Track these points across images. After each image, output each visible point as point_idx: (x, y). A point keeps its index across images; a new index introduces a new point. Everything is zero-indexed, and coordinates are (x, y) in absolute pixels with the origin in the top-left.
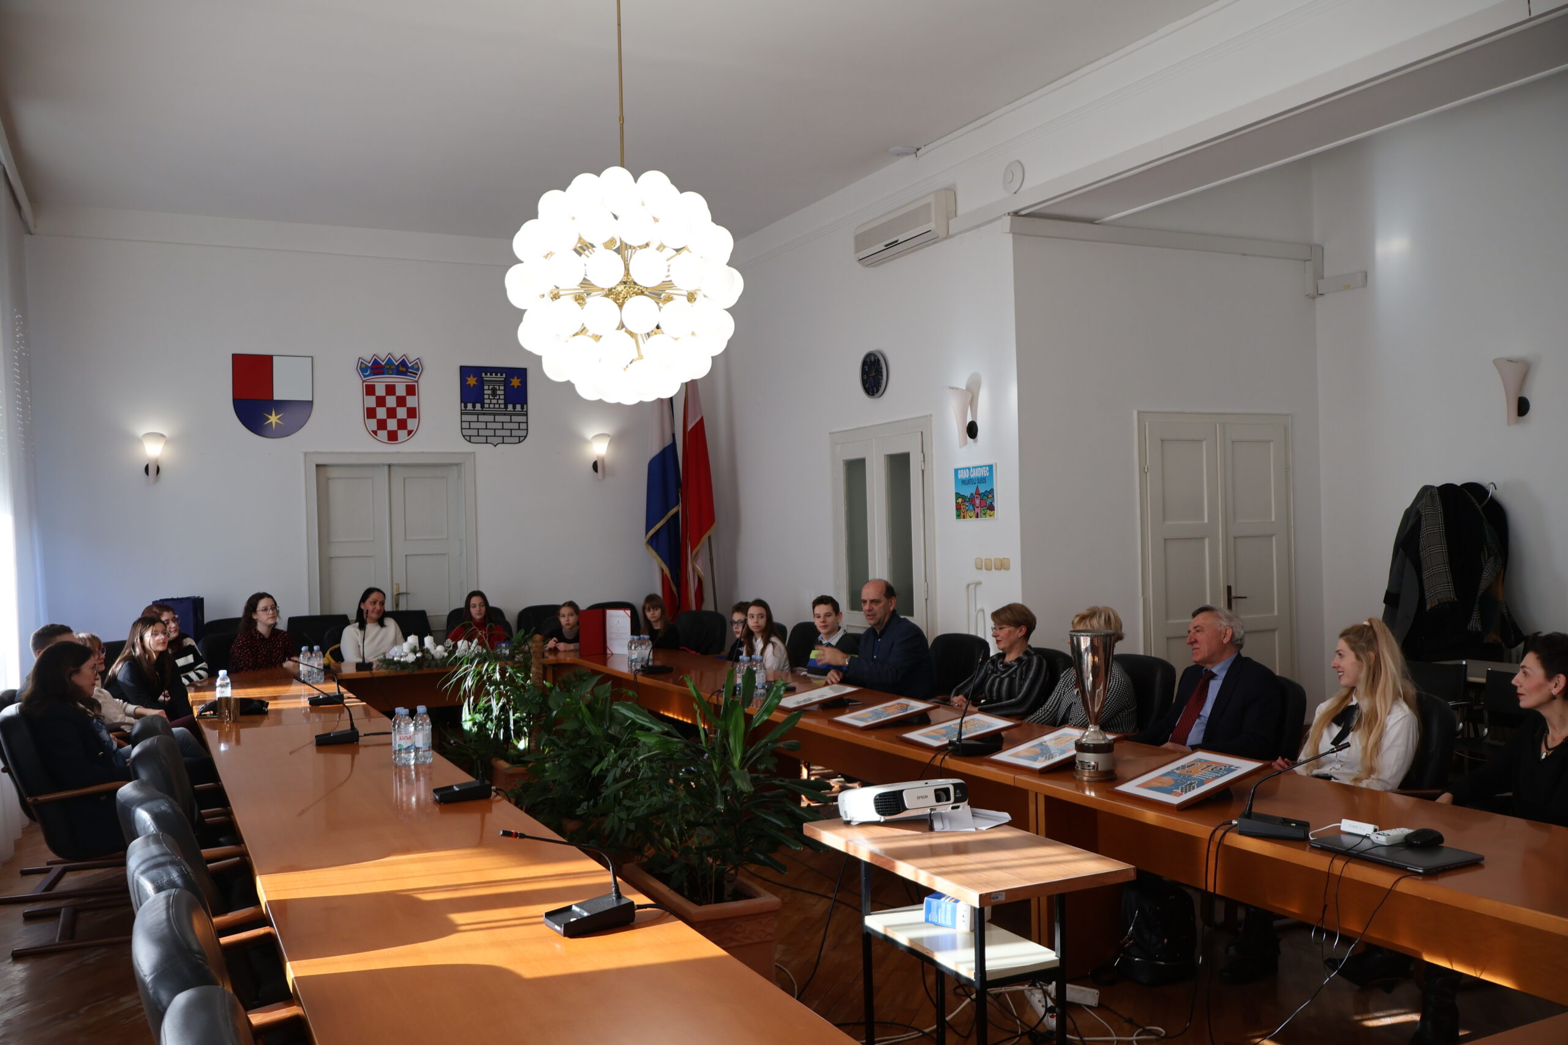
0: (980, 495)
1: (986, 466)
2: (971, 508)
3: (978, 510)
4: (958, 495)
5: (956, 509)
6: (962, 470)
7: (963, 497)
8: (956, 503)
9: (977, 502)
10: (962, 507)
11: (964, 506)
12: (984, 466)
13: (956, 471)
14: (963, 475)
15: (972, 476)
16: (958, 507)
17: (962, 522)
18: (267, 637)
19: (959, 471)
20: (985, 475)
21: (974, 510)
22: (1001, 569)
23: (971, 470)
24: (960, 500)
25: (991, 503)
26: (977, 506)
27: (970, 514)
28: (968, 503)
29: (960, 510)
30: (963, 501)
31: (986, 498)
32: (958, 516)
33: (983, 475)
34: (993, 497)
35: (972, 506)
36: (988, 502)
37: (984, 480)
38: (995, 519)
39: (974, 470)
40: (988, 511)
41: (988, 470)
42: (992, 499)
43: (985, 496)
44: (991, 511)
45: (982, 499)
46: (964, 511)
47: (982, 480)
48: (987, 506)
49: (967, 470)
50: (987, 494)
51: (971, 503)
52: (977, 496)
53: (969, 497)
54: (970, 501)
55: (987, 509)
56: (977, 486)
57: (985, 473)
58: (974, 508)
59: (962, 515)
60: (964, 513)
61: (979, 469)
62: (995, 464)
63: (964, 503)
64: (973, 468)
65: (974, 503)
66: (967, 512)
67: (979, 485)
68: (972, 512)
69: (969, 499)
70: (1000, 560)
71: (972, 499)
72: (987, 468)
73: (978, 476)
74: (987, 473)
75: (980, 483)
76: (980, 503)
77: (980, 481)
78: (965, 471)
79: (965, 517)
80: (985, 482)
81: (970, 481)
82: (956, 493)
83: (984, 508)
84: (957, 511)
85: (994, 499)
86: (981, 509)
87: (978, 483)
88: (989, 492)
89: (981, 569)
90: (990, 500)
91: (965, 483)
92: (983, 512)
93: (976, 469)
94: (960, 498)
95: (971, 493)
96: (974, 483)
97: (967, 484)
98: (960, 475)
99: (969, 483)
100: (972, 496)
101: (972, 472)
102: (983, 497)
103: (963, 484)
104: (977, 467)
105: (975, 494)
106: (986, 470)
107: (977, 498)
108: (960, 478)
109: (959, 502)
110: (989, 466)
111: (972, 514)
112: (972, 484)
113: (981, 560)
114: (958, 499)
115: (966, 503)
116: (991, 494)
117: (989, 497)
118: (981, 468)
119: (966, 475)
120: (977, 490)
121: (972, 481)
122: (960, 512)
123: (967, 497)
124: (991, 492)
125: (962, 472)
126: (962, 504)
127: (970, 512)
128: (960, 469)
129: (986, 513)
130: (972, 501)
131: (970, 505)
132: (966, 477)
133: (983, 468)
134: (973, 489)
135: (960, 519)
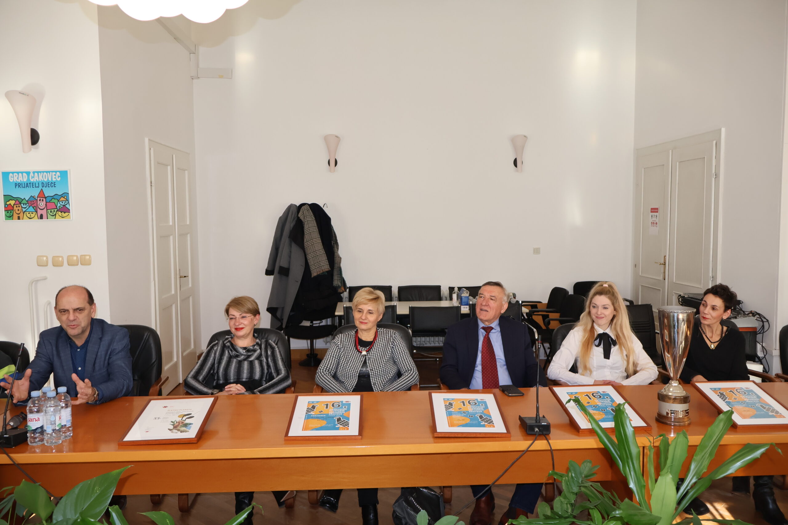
0: (45, 198)
1: (56, 172)
2: (31, 209)
3: (44, 212)
4: (7, 198)
5: (5, 211)
6: (15, 174)
7: (19, 201)
8: (5, 204)
9: (42, 204)
10: (15, 208)
11: (20, 208)
12: (52, 172)
13: (6, 175)
14: (13, 179)
15: (32, 180)
16: (9, 209)
17: (14, 223)
19: (11, 175)
20: (54, 180)
21: (37, 212)
22: (78, 265)
23: (32, 174)
24: (12, 202)
25: (64, 206)
26: (42, 208)
27: (29, 215)
28: (26, 205)
29: (12, 211)
30: (17, 202)
31: (56, 201)
32: (10, 217)
33: (50, 179)
34: (67, 200)
35: (33, 208)
36: (60, 205)
37: (52, 185)
38: (71, 220)
39: (36, 174)
40: (60, 213)
41: (59, 175)
42: (66, 202)
43: (55, 199)
44: (63, 213)
45: (50, 202)
46: (18, 212)
47: (48, 185)
48: (57, 208)
49: (24, 174)
50: (58, 198)
51: (30, 205)
52: (41, 199)
53: (27, 200)
54: (28, 203)
55: (57, 211)
56: (42, 189)
57: (55, 178)
58: (35, 210)
59: (16, 216)
60: (19, 214)
61: (45, 173)
62: (70, 170)
63: (20, 205)
64: (34, 173)
65: (35, 205)
66: (24, 213)
67: (44, 189)
68: (32, 213)
69: (27, 201)
70: (77, 256)
71: (33, 202)
72: (58, 174)
73: (43, 180)
74: (58, 178)
75: (46, 187)
76: (46, 205)
77: (45, 185)
78: (20, 174)
79: (21, 217)
80: (55, 187)
81: (29, 185)
82: (4, 195)
83: (53, 210)
84: (8, 212)
85: (68, 203)
86: (48, 211)
87: (43, 187)
88: (61, 196)
89: (47, 266)
90: (62, 203)
91: (21, 186)
92: (51, 214)
93: (40, 174)
94: (12, 200)
95: (31, 196)
96: (36, 187)
97: (24, 188)
98: (12, 178)
99: (27, 186)
100: (32, 199)
101: (33, 176)
102: (51, 200)
103: (17, 187)
104: (41, 172)
105: (37, 197)
106: (55, 175)
107: (40, 200)
108: (11, 181)
109: (10, 204)
110: (60, 172)
111: (32, 215)
112: (33, 187)
113: (47, 258)
114: (9, 201)
115: (22, 205)
116: (64, 198)
117: (60, 200)
118: (48, 173)
119: (23, 179)
120: (42, 194)
121: (33, 185)
122: (11, 214)
123: (23, 200)
124: (63, 196)
125: (16, 176)
126: (15, 206)
127: (29, 213)
128: (13, 173)
129: (57, 214)
130: (32, 203)
131: (28, 207)
132: (22, 181)
133: (51, 173)
134: (35, 192)
135: (13, 220)
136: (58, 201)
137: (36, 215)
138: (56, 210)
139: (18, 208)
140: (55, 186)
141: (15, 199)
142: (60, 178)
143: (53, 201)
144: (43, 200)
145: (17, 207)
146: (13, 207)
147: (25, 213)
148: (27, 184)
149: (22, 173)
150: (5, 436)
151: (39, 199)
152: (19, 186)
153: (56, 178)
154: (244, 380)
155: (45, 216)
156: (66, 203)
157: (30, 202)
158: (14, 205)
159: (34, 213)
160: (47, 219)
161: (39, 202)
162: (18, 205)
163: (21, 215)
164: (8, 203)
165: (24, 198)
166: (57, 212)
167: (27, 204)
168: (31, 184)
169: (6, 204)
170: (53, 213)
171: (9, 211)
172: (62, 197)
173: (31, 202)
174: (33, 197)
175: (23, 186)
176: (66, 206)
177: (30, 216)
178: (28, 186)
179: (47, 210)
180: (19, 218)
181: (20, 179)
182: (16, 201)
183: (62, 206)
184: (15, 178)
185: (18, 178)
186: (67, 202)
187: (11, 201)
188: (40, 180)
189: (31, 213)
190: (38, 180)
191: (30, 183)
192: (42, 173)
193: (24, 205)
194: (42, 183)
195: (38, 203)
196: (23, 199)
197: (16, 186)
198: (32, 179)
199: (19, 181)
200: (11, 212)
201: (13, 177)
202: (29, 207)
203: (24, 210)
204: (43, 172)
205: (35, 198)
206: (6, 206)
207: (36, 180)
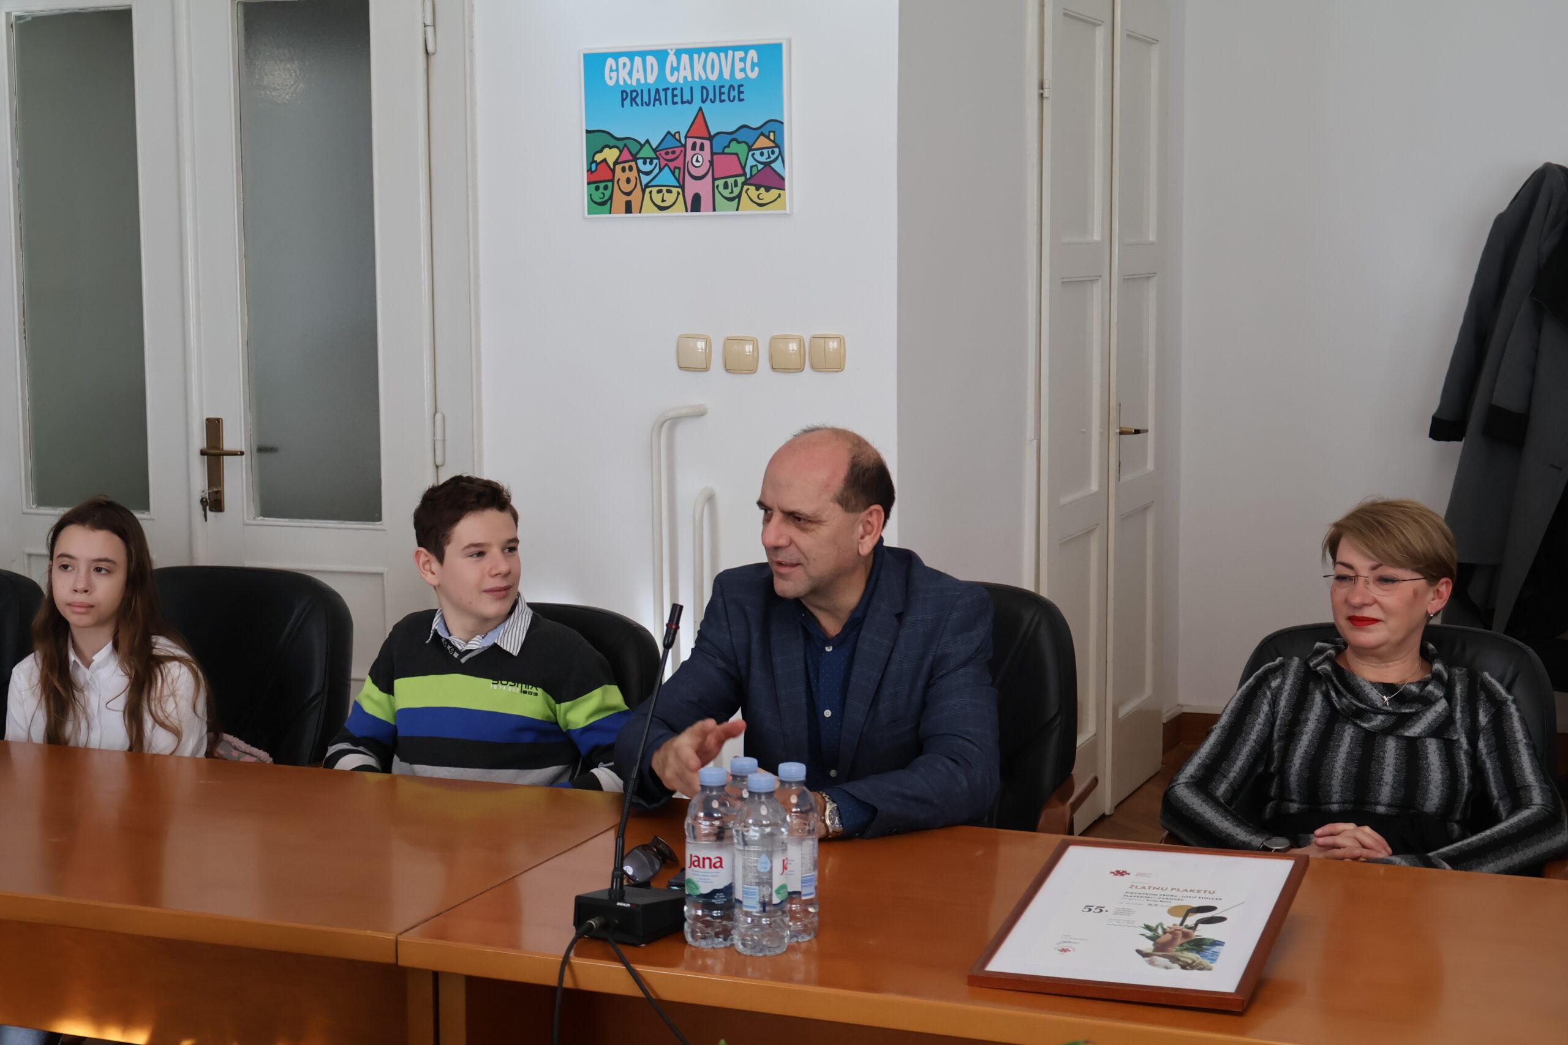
0: (711, 138)
1: (746, 49)
2: (666, 177)
3: (703, 188)
4: (597, 139)
5: (589, 183)
6: (622, 60)
7: (630, 150)
8: (591, 161)
9: (699, 161)
10: (618, 173)
11: (633, 175)
12: (735, 48)
13: (594, 63)
14: (616, 76)
15: (672, 79)
16: (600, 178)
17: (615, 224)
19: (610, 62)
20: (739, 76)
21: (682, 187)
23: (672, 59)
24: (611, 155)
25: (767, 165)
26: (697, 173)
27: (658, 198)
28: (651, 163)
29: (610, 184)
30: (626, 156)
31: (741, 149)
32: (601, 203)
33: (727, 76)
34: (777, 146)
35: (673, 173)
36: (755, 163)
37: (732, 93)
38: (787, 214)
39: (685, 58)
40: (752, 188)
41: (756, 60)
42: (773, 152)
43: (739, 142)
44: (762, 190)
45: (723, 153)
46: (627, 188)
47: (721, 93)
48: (744, 174)
49: (650, 59)
50: (749, 136)
51: (663, 163)
52: (699, 142)
53: (654, 147)
54: (657, 158)
55: (744, 184)
56: (700, 109)
57: (743, 70)
58: (678, 180)
59: (619, 200)
60: (629, 194)
61: (712, 55)
62: (790, 41)
63: (633, 164)
64: (679, 53)
65: (679, 163)
66: (644, 192)
67: (707, 108)
68: (669, 191)
69: (655, 151)
70: (800, 341)
71: (674, 152)
72: (753, 54)
73: (704, 77)
74: (752, 70)
75: (713, 101)
76: (711, 163)
77: (711, 96)
78: (638, 60)
79: (635, 206)
80: (741, 100)
81: (662, 94)
82: (588, 132)
83: (731, 181)
84: (597, 188)
85: (781, 154)
86: (717, 183)
87: (703, 102)
88: (759, 132)
89: (706, 369)
90: (762, 154)
91: (638, 100)
92: (726, 193)
93: (696, 56)
94: (610, 148)
95: (669, 133)
96: (683, 102)
97: (648, 105)
98: (614, 74)
99: (655, 100)
100: (670, 143)
101: (675, 65)
102: (728, 146)
103: (627, 102)
104: (699, 51)
105: (686, 137)
106: (743, 60)
107: (694, 147)
108: (611, 83)
109: (605, 160)
110: (758, 48)
111: (670, 198)
112: (674, 103)
113: (708, 345)
114: (601, 151)
115: (640, 162)
116: (768, 137)
117: (754, 147)
118: (722, 55)
119: (645, 76)
120: (699, 124)
121: (674, 96)
122: (608, 193)
123: (642, 146)
124: (765, 130)
125: (625, 65)
126: (619, 167)
127: (659, 191)
128: (616, 56)
129: (744, 195)
130: (670, 157)
131: (657, 170)
132: (642, 81)
133: (730, 53)
134: (679, 120)
135: (610, 213)
136: (750, 149)
137: (681, 196)
138: (741, 180)
139: (628, 174)
140: (742, 96)
141: (621, 144)
142: (757, 69)
143: (734, 147)
144: (702, 148)
145: (624, 169)
146: (613, 171)
147: (648, 190)
148: (657, 91)
149: (643, 54)
150: (619, 904)
151: (690, 141)
152: (633, 100)
153: (745, 70)
154: (1381, 809)
155: (706, 201)
156: (773, 157)
157: (663, 153)
158: (616, 163)
159: (675, 190)
160: (714, 210)
161: (690, 153)
162: (627, 165)
163: (635, 198)
164: (599, 158)
165: (647, 141)
166: (746, 187)
167: (655, 161)
168: (669, 93)
169: (594, 161)
170: (732, 192)
171: (602, 185)
172: (762, 134)
173: (667, 153)
174: (674, 136)
175: (646, 99)
176: (772, 165)
177: (663, 201)
178: (659, 100)
179: (714, 179)
180: (629, 209)
181: (635, 76)
182: (621, 152)
183: (760, 166)
184: (623, 74)
185: (630, 74)
186: (777, 150)
187: (606, 150)
188: (697, 78)
189: (664, 189)
190: (690, 79)
191: (666, 90)
192: (703, 55)
193: (645, 163)
194: (703, 88)
195: (688, 158)
196: (642, 143)
197: (623, 100)
198: (672, 75)
199: (634, 84)
200: (606, 188)
201: (617, 70)
202: (661, 170)
203: (645, 179)
204: (707, 50)
205: (680, 141)
206: (594, 166)
207: (685, 78)
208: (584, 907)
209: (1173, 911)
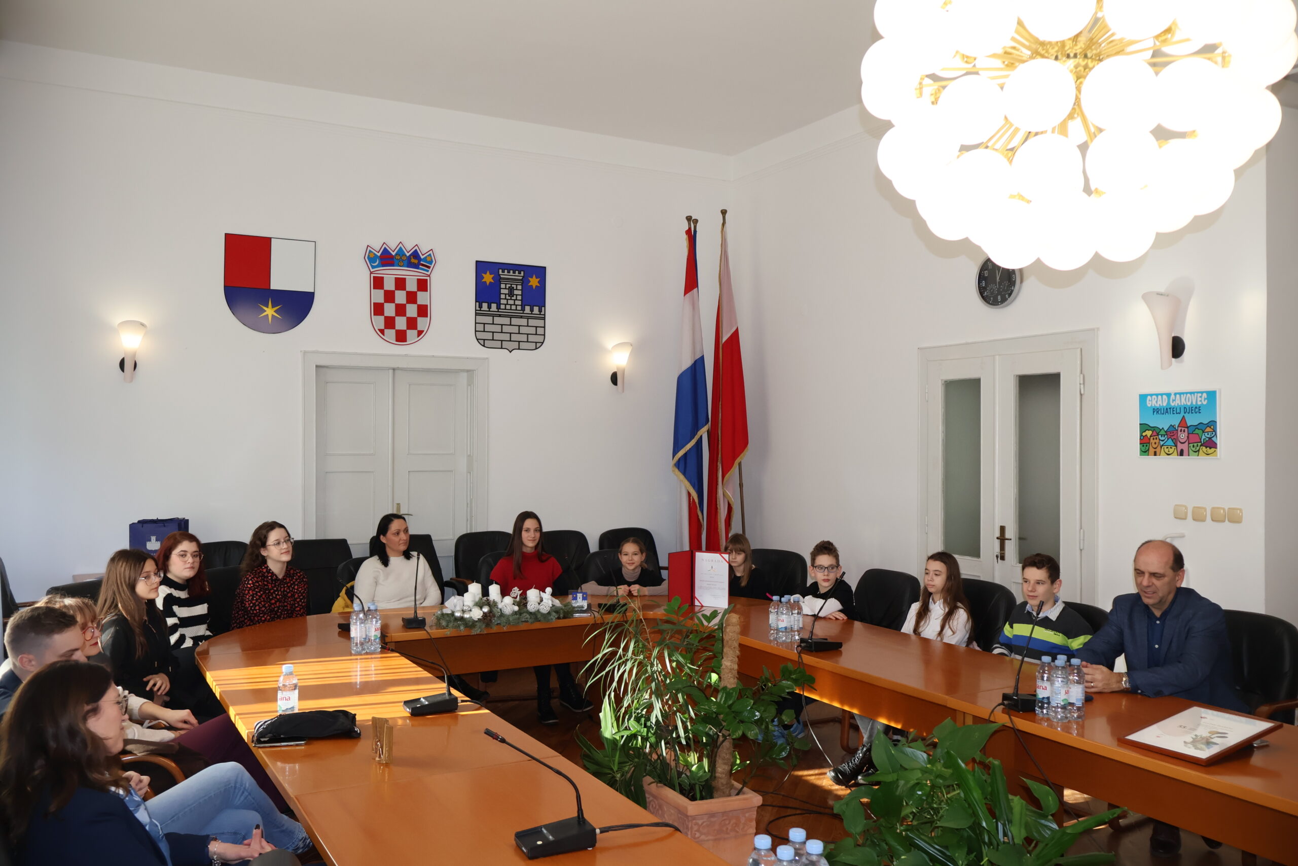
0: (1188, 427)
1: (1202, 393)
2: (1170, 442)
3: (1185, 447)
4: (1144, 427)
5: (1140, 444)
6: (1154, 397)
7: (1156, 431)
8: (1141, 435)
9: (1183, 436)
10: (1152, 440)
11: (1157, 441)
12: (1198, 392)
13: (1143, 398)
14: (1152, 403)
15: (1172, 404)
16: (1144, 441)
17: (1150, 460)
18: (280, 577)
19: (1149, 397)
20: (1199, 403)
21: (1176, 446)
22: (1224, 521)
23: (1173, 396)
24: (1149, 433)
25: (1210, 438)
26: (1183, 441)
27: (1167, 450)
28: (1164, 437)
29: (1148, 444)
30: (1154, 434)
31: (1200, 432)
32: (1145, 452)
33: (1194, 403)
34: (1214, 431)
35: (1173, 441)
36: (1205, 438)
37: (1196, 410)
38: (1218, 459)
39: (1178, 396)
40: (1204, 448)
41: (1206, 397)
42: (1213, 434)
43: (1199, 429)
44: (1208, 448)
45: (1192, 433)
46: (1155, 446)
47: (1192, 410)
48: (1201, 442)
49: (1164, 397)
50: (1203, 427)
51: (1169, 436)
52: (1183, 429)
53: (1166, 430)
54: (1167, 435)
55: (1201, 446)
56: (1184, 416)
57: (1201, 401)
58: (1174, 444)
59: (1152, 451)
60: (1155, 448)
61: (1189, 395)
62: (1220, 390)
63: (1157, 437)
64: (1175, 394)
65: (1175, 437)
66: (1161, 447)
67: (1186, 415)
68: (1171, 448)
69: (1166, 432)
70: (1224, 509)
71: (1173, 433)
72: (1205, 395)
73: (1185, 404)
74: (1205, 401)
75: (1189, 413)
76: (1188, 437)
77: (1188, 411)
78: (1160, 397)
79: (1158, 453)
80: (1199, 413)
81: (1169, 410)
82: (1140, 424)
83: (1195, 444)
84: (1143, 446)
85: (1216, 434)
86: (1190, 445)
87: (1185, 413)
88: (1207, 425)
89: (1185, 519)
90: (1208, 434)
91: (1160, 412)
92: (1194, 449)
93: (1182, 395)
94: (1149, 430)
95: (1171, 425)
96: (1177, 413)
97: (1163, 414)
98: (1150, 402)
99: (1166, 412)
100: (1172, 429)
101: (1174, 399)
102: (1195, 431)
103: (1155, 413)
104: (1183, 393)
105: (1178, 427)
106: (1201, 397)
107: (1181, 431)
108: (1149, 406)
109: (1146, 435)
110: (1208, 392)
111: (1171, 451)
112: (1173, 414)
113: (1186, 508)
114: (1145, 431)
115: (1160, 436)
116: (1210, 427)
117: (1205, 431)
118: (1193, 395)
119: (1162, 403)
120: (1183, 422)
121: (1173, 411)
122: (1147, 448)
123: (1161, 430)
124: (1210, 424)
125: (1154, 399)
126: (1152, 438)
127: (1167, 448)
128: (1151, 395)
129: (1201, 450)
130: (1172, 434)
131: (1167, 439)
132: (1161, 405)
133: (1196, 394)
134: (1175, 420)
135: (1148, 456)
136: (1203, 432)
137: (1176, 450)
138: (1199, 444)
139: (1155, 441)
140: (1200, 411)
141: (1153, 429)
142: (1206, 401)
143: (1197, 431)
144: (1184, 431)
145: (1154, 439)
146: (1150, 439)
147: (1163, 447)
148: (1167, 409)
149: (1162, 395)
150: (1014, 697)
151: (1180, 428)
152: (1157, 412)
153: (1202, 401)
155: (1185, 452)
156: (1212, 435)
157: (1169, 433)
158: (1151, 436)
159: (1173, 447)
160: (1189, 456)
161: (1179, 433)
162: (1155, 437)
163: (1158, 450)
164: (1144, 434)
165: (1163, 428)
166: (1201, 447)
167: (1166, 436)
168: (1172, 410)
169: (1142, 435)
170: (1196, 449)
171: (1145, 445)
172: (1208, 426)
173: (1170, 433)
174: (1173, 426)
175: (1162, 412)
176: (1213, 439)
177: (1169, 451)
178: (1168, 412)
179: (1189, 444)
180: (1155, 454)
181: (1159, 403)
182: (1153, 432)
183: (1207, 439)
184: (1154, 402)
185: (1157, 402)
186: (1214, 433)
187: (1147, 431)
188: (1182, 404)
189: (1169, 447)
190: (1180, 404)
191: (1170, 408)
192: (1185, 395)
193: (1162, 437)
194: (1185, 408)
195: (1179, 435)
196: (1161, 428)
197: (1154, 412)
198: (1173, 402)
199: (1158, 406)
200: (1147, 446)
201: (1152, 401)
202: (1168, 439)
203: (1162, 443)
204: (1187, 393)
205: (1175, 428)
206: (1142, 438)
207: (1178, 404)
208: (1005, 697)
209: (1210, 733)
